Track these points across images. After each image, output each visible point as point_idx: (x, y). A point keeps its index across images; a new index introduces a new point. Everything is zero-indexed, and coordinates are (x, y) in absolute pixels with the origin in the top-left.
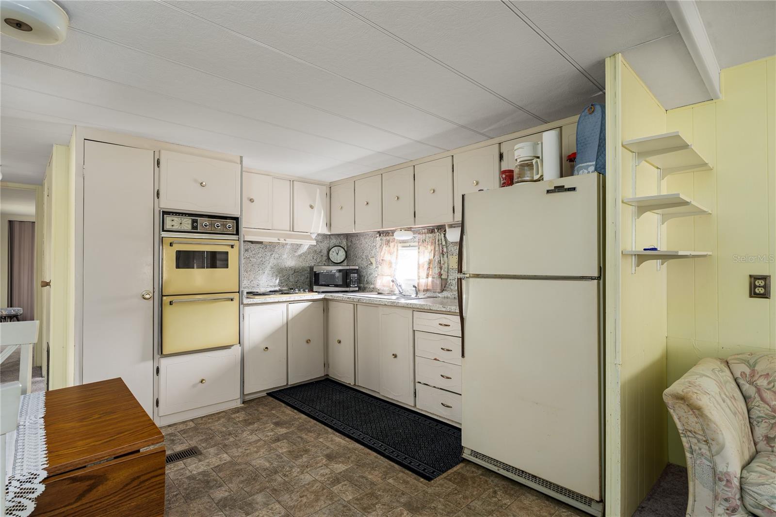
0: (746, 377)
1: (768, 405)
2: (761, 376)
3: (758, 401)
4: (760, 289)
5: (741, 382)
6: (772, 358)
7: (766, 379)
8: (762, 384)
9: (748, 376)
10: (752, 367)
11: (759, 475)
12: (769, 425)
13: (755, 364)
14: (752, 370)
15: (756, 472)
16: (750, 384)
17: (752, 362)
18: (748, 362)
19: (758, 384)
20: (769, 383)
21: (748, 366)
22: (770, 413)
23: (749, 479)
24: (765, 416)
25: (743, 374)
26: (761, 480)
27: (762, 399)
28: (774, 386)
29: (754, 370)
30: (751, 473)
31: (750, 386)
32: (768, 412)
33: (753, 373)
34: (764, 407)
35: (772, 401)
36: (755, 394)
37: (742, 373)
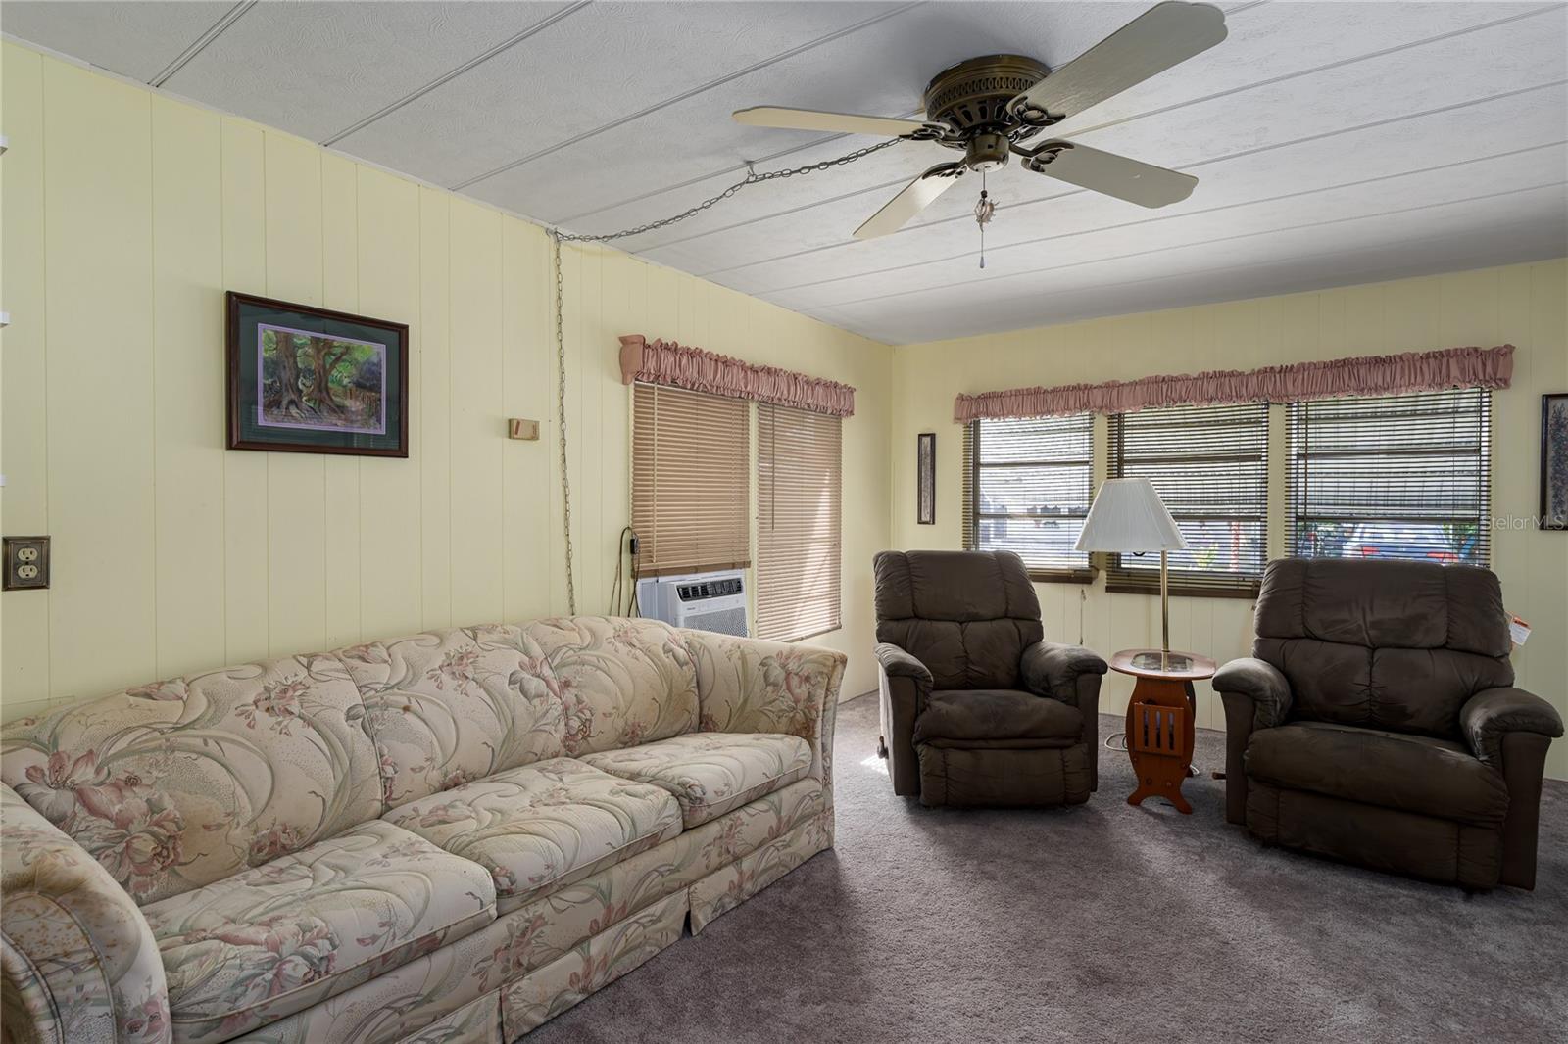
0: (44, 774)
1: (106, 816)
2: (78, 760)
3: (84, 818)
4: (28, 568)
5: (34, 790)
6: (84, 714)
7: (90, 764)
8: (84, 778)
9: (47, 773)
10: (51, 747)
11: (196, 962)
12: (115, 857)
13: (54, 739)
14: (54, 755)
15: (186, 960)
16: (55, 789)
17: (45, 737)
18: (36, 739)
19: (77, 782)
20: (98, 771)
21: (37, 749)
22: (114, 832)
23: (186, 982)
24: (104, 844)
25: (33, 773)
26: (208, 968)
27: (93, 810)
28: (109, 773)
29: (58, 753)
30: (180, 969)
31: (60, 791)
32: (109, 832)
33: (58, 762)
34: (99, 827)
35: (113, 805)
36: (75, 804)
37: (32, 771)
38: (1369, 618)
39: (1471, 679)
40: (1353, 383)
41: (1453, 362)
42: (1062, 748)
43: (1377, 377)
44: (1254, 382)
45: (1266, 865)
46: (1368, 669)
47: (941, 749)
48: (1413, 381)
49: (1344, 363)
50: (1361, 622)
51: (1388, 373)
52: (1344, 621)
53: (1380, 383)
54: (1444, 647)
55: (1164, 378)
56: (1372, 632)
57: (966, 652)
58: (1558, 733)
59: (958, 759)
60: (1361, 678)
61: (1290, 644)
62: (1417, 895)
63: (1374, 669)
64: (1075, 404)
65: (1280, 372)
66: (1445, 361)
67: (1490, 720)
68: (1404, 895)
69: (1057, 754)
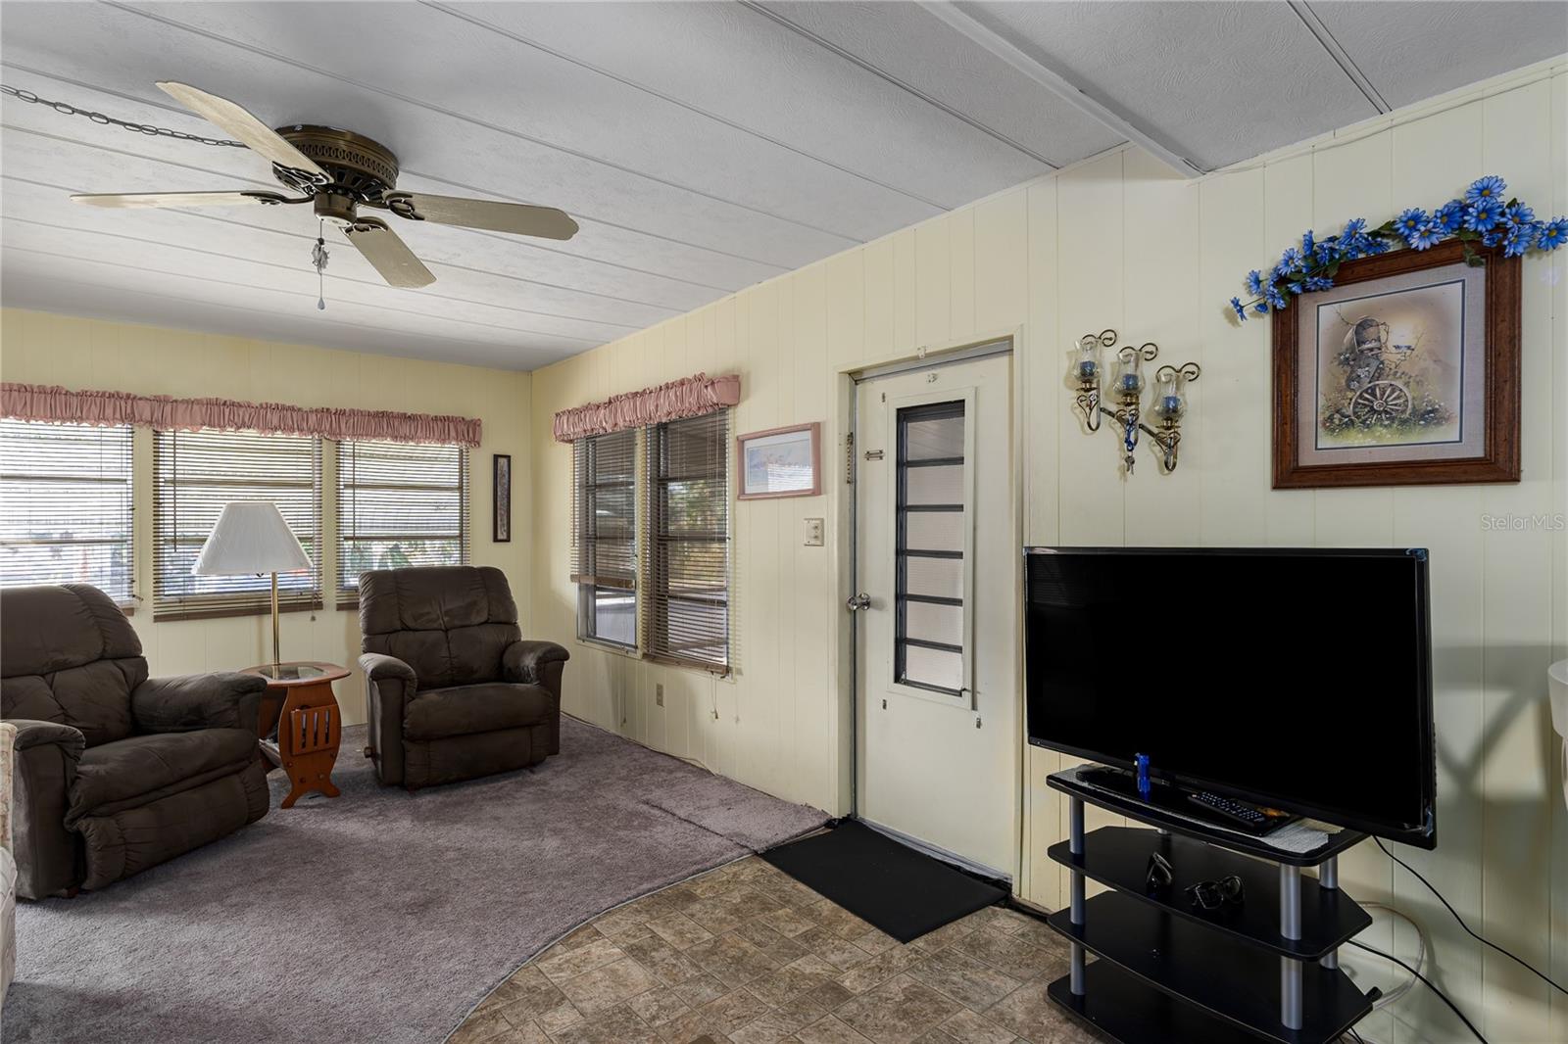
38: (444, 609)
39: (503, 640)
40: (390, 431)
41: (451, 426)
42: (237, 772)
43: (405, 429)
44: (313, 419)
45: (427, 801)
46: (446, 645)
47: (110, 815)
48: (428, 435)
49: (383, 414)
50: (439, 612)
51: (413, 428)
52: (428, 613)
53: (408, 434)
54: (486, 622)
55: (225, 402)
56: (446, 619)
57: (63, 708)
58: (566, 656)
59: (136, 819)
60: (444, 653)
61: (395, 638)
62: (513, 780)
63: (451, 645)
64: (114, 414)
65: (335, 414)
66: (446, 423)
67: (539, 659)
68: (507, 784)
69: (235, 779)
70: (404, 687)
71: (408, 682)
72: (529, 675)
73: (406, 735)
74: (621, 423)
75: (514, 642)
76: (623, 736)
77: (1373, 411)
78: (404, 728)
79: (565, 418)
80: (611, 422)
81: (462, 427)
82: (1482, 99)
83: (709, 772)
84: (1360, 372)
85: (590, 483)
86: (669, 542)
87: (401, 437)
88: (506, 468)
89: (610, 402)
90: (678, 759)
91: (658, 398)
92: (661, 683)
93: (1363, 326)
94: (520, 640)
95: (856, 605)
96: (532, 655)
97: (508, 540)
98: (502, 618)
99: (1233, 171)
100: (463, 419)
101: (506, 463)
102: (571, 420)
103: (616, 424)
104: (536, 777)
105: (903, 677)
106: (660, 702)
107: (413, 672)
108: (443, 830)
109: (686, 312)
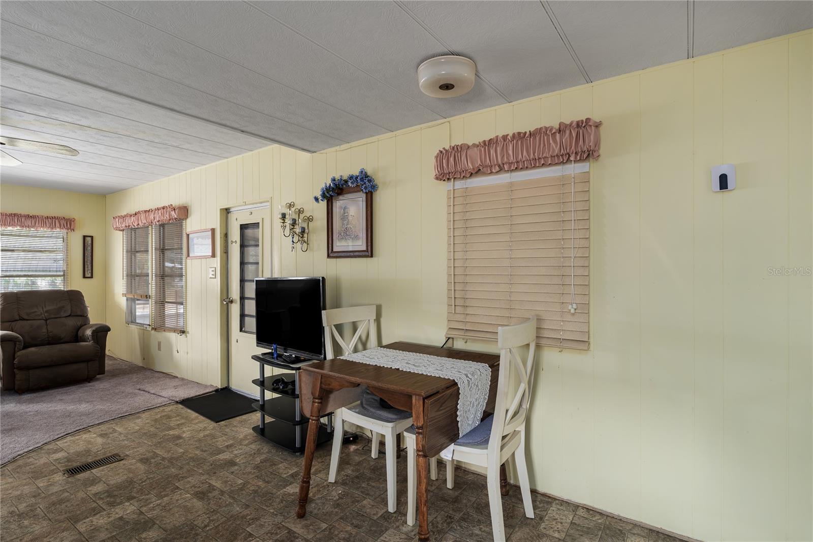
38: (45, 310)
39: (79, 324)
40: (19, 223)
41: (57, 221)
43: (29, 222)
46: (46, 327)
48: (42, 225)
49: (15, 215)
50: (42, 311)
51: (33, 222)
52: (36, 312)
53: (30, 225)
54: (69, 316)
56: (46, 314)
58: (108, 329)
60: (44, 330)
61: (14, 323)
63: (48, 326)
66: (54, 220)
70: (15, 344)
71: (18, 343)
72: (88, 339)
73: (15, 367)
74: (140, 223)
75: (85, 325)
76: (145, 367)
77: (347, 235)
78: (15, 363)
79: (117, 219)
80: (136, 223)
81: (62, 222)
82: (367, 144)
83: (177, 377)
84: (344, 222)
85: (133, 250)
86: (166, 278)
87: (26, 226)
88: (90, 242)
89: (136, 214)
90: (166, 374)
91: (154, 214)
92: (159, 341)
93: (345, 208)
94: (89, 324)
95: (226, 302)
96: (90, 329)
97: (92, 277)
98: (79, 313)
99: (321, 153)
100: (64, 218)
101: (90, 240)
102: (120, 221)
103: (139, 224)
104: (90, 384)
105: (243, 329)
106: (159, 349)
107: (21, 338)
108: (31, 406)
109: (168, 176)
